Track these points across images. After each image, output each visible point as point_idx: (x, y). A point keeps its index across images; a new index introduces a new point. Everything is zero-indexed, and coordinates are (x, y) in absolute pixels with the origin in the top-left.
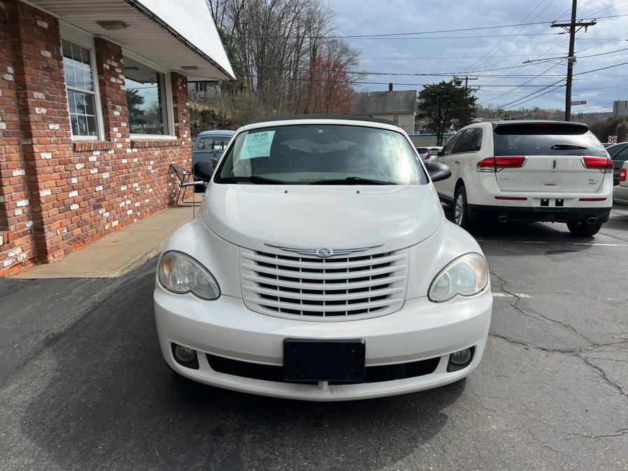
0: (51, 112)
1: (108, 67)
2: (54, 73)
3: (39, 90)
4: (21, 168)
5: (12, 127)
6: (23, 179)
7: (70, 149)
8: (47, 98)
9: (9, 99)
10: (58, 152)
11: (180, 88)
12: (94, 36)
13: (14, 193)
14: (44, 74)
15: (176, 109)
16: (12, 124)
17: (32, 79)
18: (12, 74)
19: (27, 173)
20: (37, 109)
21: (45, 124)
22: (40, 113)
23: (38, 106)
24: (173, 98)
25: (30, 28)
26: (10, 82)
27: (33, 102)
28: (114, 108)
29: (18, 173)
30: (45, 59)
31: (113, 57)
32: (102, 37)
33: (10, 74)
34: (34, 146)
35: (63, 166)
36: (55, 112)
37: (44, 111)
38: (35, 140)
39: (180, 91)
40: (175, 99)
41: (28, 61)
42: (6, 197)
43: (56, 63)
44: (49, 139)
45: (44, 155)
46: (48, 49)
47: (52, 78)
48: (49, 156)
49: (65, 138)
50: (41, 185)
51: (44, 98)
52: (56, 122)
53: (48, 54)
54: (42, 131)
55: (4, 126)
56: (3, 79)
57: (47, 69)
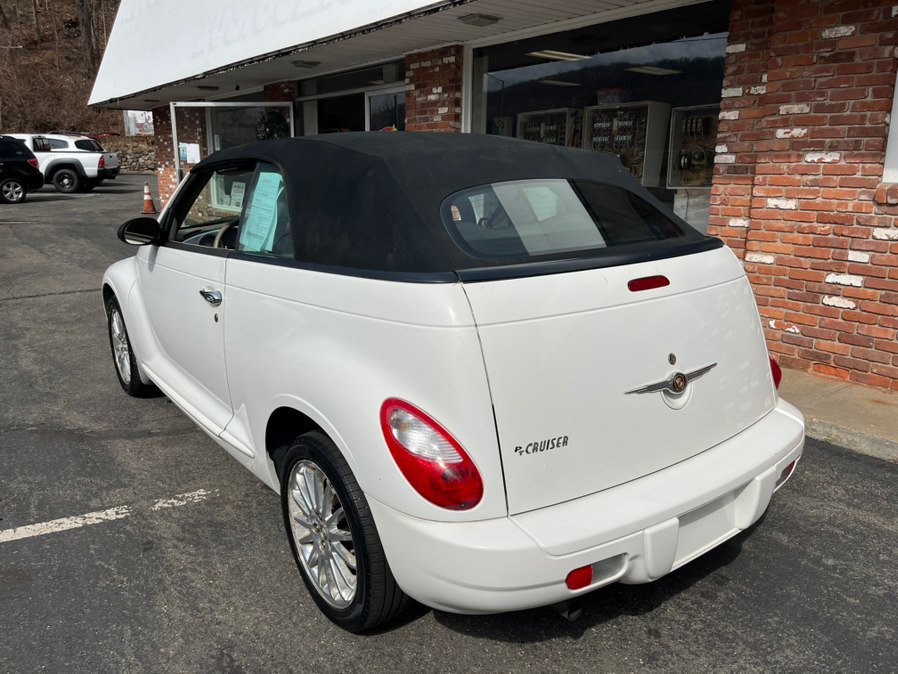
0: (822, 133)
3: (800, 100)
5: (747, 159)
6: (747, 232)
8: (819, 108)
9: (751, 122)
10: (821, 200)
14: (817, 71)
17: (785, 86)
18: (765, 83)
20: (780, 133)
21: (795, 154)
22: (787, 136)
23: (784, 127)
27: (774, 121)
30: (832, 42)
33: (763, 84)
34: (755, 188)
35: (829, 226)
36: (838, 131)
37: (798, 132)
38: (759, 178)
44: (798, 178)
45: (772, 202)
46: (846, 21)
47: (846, 70)
48: (791, 204)
51: (808, 110)
52: (833, 148)
53: (845, 30)
54: (784, 166)
55: (731, 159)
56: (749, 94)
57: (835, 58)
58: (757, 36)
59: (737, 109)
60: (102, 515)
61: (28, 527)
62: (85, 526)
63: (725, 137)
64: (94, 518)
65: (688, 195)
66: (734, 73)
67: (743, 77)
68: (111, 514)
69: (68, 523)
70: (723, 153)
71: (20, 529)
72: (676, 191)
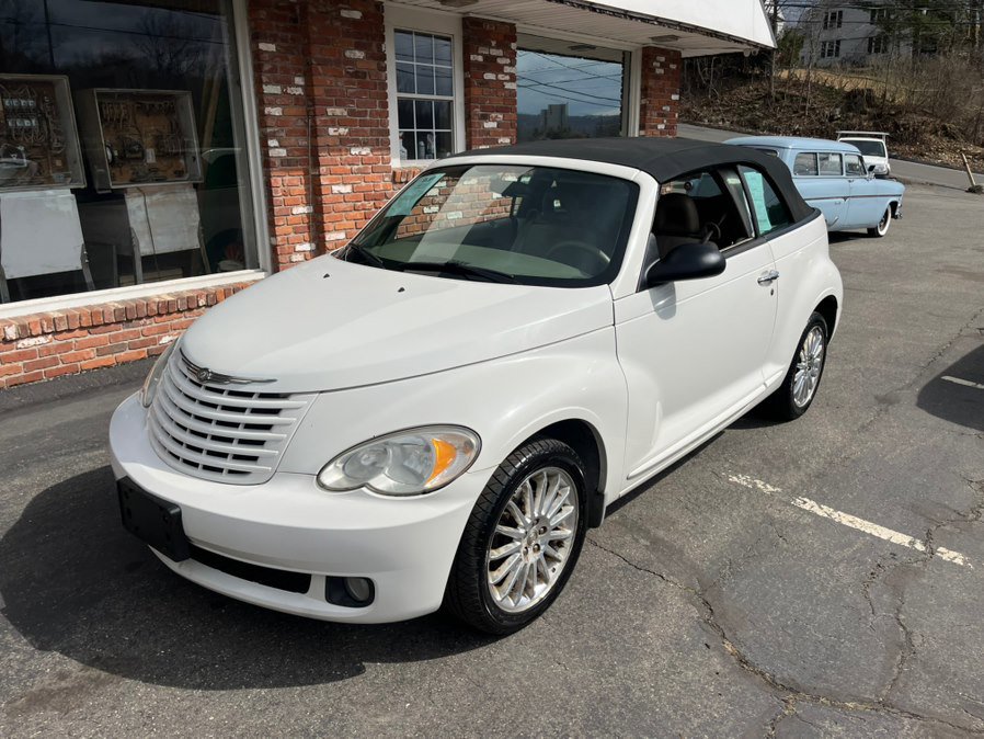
0: (357, 131)
1: (480, 59)
2: (368, 79)
3: (339, 104)
4: (308, 204)
5: (296, 153)
6: (308, 218)
7: (386, 179)
8: (351, 113)
9: (294, 119)
10: (363, 184)
11: (660, 71)
12: (461, 16)
13: (293, 235)
14: (347, 83)
15: (643, 108)
16: (297, 150)
17: (327, 92)
18: (301, 86)
19: (315, 211)
20: (331, 131)
21: (343, 148)
22: (337, 134)
23: (334, 126)
24: (642, 90)
25: (328, 22)
26: (297, 98)
27: (325, 121)
28: (485, 118)
29: (301, 210)
30: (352, 62)
31: (494, 43)
32: (471, 15)
33: (298, 86)
34: (322, 177)
35: (372, 203)
36: (365, 131)
37: (343, 131)
38: (323, 169)
39: (658, 77)
40: (645, 91)
41: (319, 67)
42: (279, 238)
43: (374, 65)
44: (349, 167)
45: (336, 189)
46: (358, 47)
47: (363, 86)
48: (347, 189)
49: (381, 164)
50: (328, 226)
51: (346, 114)
52: (365, 144)
53: (359, 54)
54: (338, 158)
55: (283, 153)
56: (286, 93)
57: (356, 74)
58: (283, 40)
59: (279, 106)
60: (816, 509)
61: (877, 535)
62: (836, 509)
63: (275, 132)
64: (823, 511)
65: (143, 193)
66: (270, 71)
67: (279, 75)
68: (810, 505)
69: (845, 519)
70: (275, 147)
71: (884, 537)
72: (125, 189)
